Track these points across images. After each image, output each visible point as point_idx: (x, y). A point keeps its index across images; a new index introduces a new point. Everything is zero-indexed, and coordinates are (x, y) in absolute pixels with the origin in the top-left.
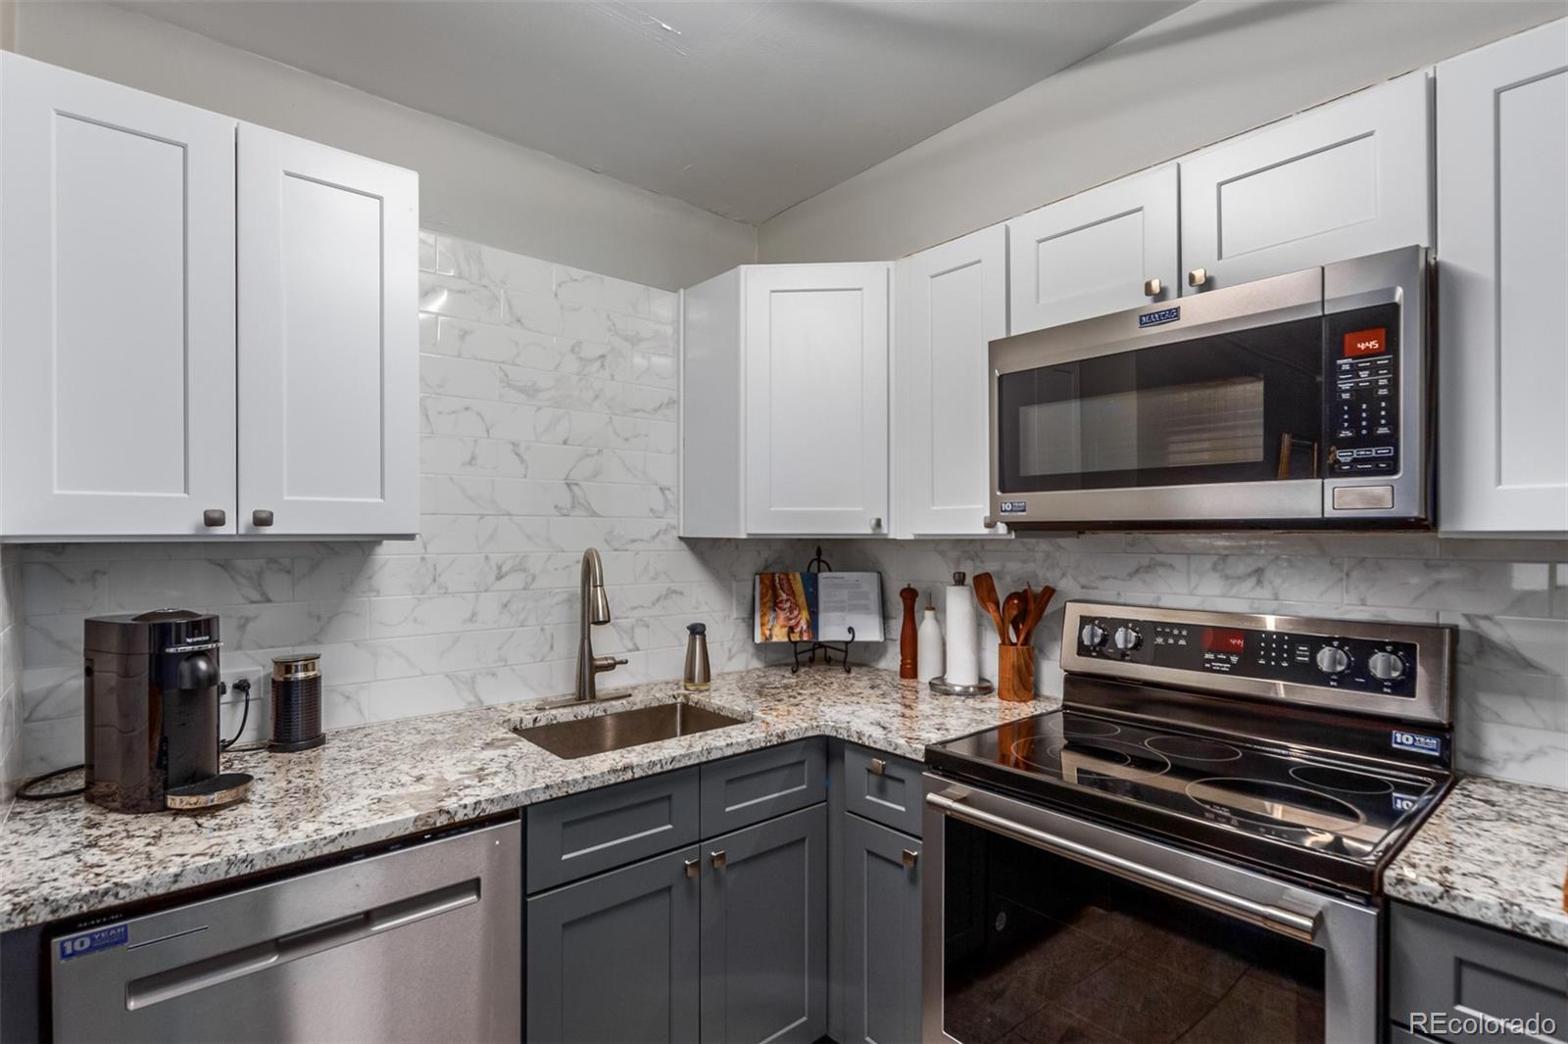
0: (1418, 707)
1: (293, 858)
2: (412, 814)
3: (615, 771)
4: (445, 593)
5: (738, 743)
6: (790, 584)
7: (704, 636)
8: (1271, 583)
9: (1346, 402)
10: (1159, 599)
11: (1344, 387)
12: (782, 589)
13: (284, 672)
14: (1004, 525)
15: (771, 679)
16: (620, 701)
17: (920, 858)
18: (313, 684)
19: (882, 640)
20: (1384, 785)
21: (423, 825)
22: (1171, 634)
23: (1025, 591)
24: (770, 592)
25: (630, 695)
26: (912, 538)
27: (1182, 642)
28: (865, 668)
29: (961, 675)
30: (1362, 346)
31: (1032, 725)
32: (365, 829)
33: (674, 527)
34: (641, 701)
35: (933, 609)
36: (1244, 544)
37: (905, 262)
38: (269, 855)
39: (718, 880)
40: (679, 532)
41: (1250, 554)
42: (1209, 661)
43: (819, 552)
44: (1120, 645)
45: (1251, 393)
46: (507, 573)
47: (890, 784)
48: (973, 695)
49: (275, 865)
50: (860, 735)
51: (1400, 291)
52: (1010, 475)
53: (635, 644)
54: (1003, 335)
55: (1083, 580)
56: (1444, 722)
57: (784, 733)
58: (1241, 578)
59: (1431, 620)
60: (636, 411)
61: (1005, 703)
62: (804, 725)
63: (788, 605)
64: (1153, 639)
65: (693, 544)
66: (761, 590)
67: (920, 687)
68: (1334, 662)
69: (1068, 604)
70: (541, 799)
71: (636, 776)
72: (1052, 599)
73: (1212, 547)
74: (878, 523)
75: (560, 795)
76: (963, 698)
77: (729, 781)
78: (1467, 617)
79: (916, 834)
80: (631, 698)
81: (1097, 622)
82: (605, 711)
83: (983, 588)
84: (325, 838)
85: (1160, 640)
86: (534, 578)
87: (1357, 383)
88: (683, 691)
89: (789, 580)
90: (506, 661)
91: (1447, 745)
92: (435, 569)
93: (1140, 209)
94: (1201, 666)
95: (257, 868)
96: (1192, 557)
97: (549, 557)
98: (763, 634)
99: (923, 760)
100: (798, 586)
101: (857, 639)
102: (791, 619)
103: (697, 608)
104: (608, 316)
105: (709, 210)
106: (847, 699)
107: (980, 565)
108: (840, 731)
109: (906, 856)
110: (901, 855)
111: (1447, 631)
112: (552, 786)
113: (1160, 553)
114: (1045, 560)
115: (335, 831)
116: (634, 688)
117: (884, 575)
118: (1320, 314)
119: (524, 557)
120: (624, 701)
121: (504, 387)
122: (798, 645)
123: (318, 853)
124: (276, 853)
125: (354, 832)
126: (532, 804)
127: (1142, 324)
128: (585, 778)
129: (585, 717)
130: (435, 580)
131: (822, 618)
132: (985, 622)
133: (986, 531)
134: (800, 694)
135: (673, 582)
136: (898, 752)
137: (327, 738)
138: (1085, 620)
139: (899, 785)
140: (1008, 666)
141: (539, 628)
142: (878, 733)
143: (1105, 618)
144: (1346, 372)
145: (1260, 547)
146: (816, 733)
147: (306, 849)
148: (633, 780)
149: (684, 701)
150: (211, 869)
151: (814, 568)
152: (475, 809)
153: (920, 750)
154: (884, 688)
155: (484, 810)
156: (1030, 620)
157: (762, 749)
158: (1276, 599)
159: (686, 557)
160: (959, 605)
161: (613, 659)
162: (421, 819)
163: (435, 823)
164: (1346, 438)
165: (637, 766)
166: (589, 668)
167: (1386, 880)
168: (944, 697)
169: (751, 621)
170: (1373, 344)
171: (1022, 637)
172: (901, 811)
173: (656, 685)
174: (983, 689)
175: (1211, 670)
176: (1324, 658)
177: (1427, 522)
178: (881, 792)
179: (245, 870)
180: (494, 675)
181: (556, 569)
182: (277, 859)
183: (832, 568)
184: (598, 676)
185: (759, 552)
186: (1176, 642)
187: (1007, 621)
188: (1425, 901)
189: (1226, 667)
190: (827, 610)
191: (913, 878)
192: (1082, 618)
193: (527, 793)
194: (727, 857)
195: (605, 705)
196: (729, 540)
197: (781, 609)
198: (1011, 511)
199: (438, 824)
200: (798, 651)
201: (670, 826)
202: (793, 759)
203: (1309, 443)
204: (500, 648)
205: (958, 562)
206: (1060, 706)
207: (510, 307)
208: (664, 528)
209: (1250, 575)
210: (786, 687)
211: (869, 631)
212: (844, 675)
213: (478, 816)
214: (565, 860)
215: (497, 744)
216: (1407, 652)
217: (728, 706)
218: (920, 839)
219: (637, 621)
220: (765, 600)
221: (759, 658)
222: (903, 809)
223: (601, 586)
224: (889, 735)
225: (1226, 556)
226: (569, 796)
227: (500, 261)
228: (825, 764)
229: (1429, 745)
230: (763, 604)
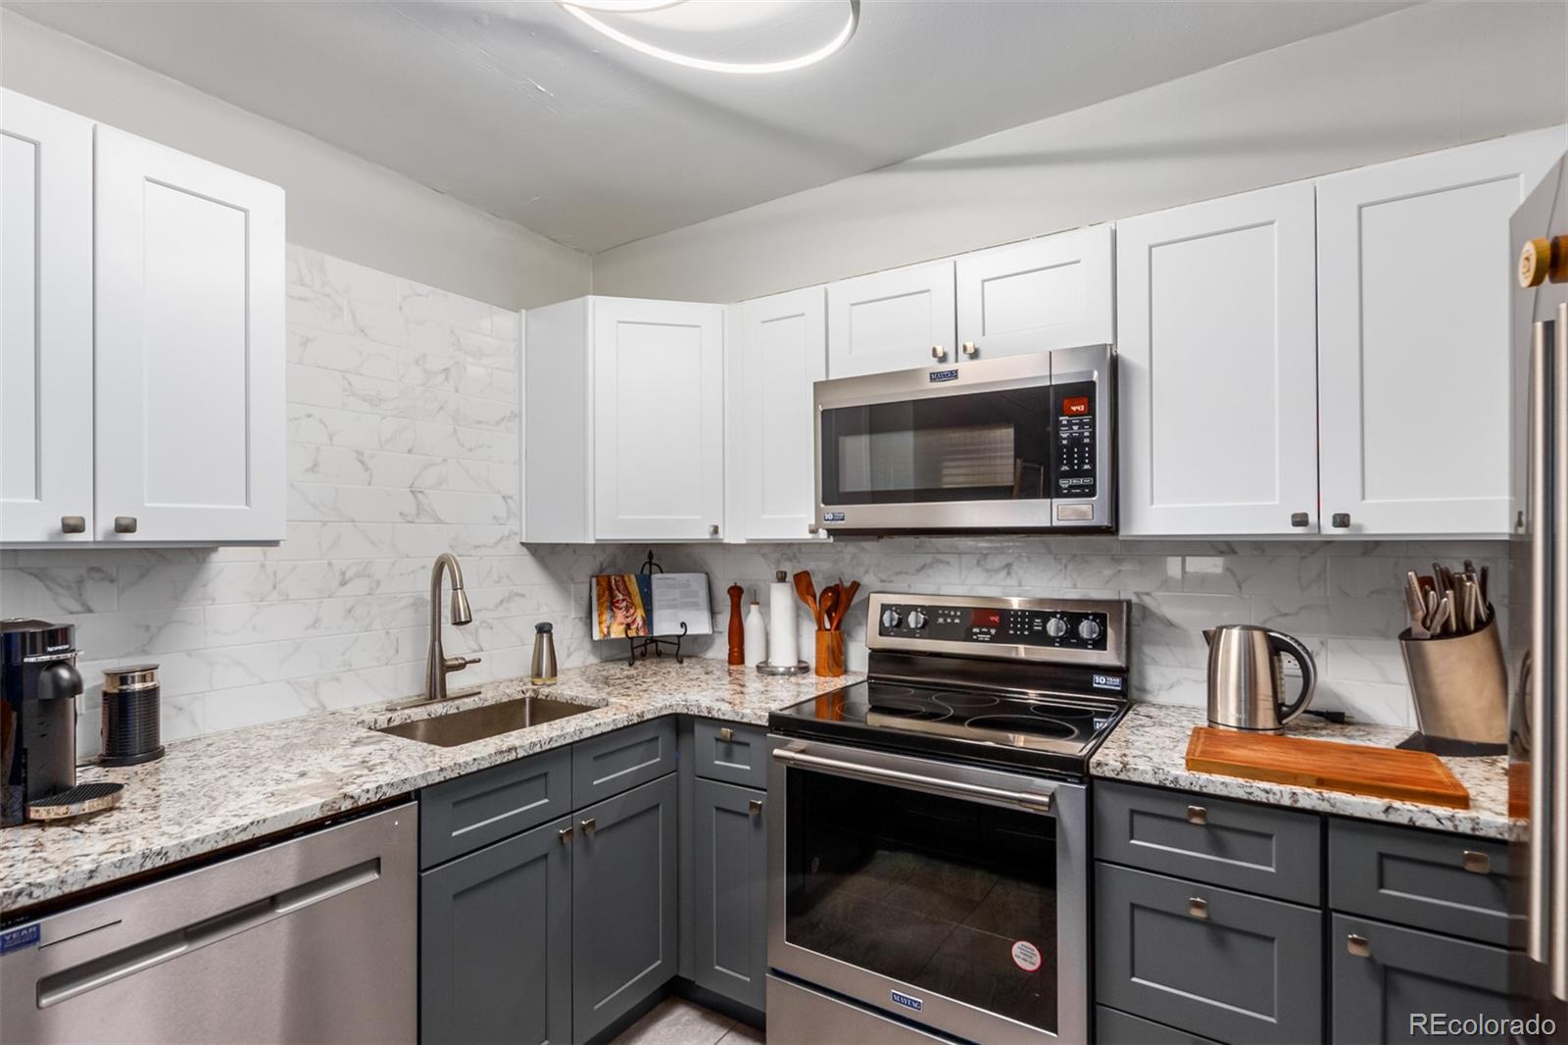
0: (1108, 657)
1: (206, 848)
2: (319, 801)
3: (501, 752)
4: (285, 600)
5: (605, 723)
6: (626, 585)
7: (551, 635)
8: (1016, 573)
9: (1065, 446)
10: (939, 588)
11: (1064, 436)
12: (618, 590)
13: (119, 683)
14: (825, 531)
15: (612, 672)
16: (472, 698)
17: (764, 806)
18: (151, 695)
19: (711, 632)
20: (1089, 712)
21: (329, 811)
22: (949, 616)
23: (837, 585)
24: (607, 593)
25: (480, 693)
26: (745, 542)
27: (957, 621)
28: (694, 659)
29: (783, 659)
30: (1074, 408)
31: (842, 695)
32: (275, 817)
33: (516, 534)
34: (492, 697)
35: (757, 603)
36: (998, 545)
37: (734, 306)
38: (183, 846)
39: (587, 846)
40: (521, 538)
41: (1002, 553)
42: (976, 634)
43: (651, 556)
44: (912, 625)
45: (1007, 435)
46: (351, 579)
47: (737, 749)
48: (794, 674)
49: (189, 855)
50: (710, 710)
51: (1096, 373)
52: (832, 491)
53: (479, 645)
54: (824, 379)
55: (883, 576)
56: (1124, 666)
57: (643, 712)
58: (996, 571)
59: (1116, 598)
60: (479, 422)
61: (822, 678)
62: (659, 705)
63: (625, 604)
64: (935, 621)
65: (536, 550)
66: (599, 591)
67: (747, 671)
68: (1058, 629)
69: (872, 595)
70: (437, 781)
71: (519, 756)
72: (858, 591)
73: (977, 548)
74: (716, 530)
75: (453, 776)
76: (787, 677)
77: (596, 758)
78: (1137, 594)
79: (761, 787)
80: (481, 696)
81: (894, 608)
82: (458, 708)
83: (802, 584)
84: (237, 828)
85: (941, 620)
86: (379, 583)
87: (1071, 434)
88: (530, 686)
89: (624, 581)
90: (350, 665)
91: (1125, 682)
92: (275, 576)
93: (928, 291)
94: (969, 637)
95: (171, 860)
96: (964, 556)
97: (394, 563)
98: (601, 631)
99: (767, 724)
100: (634, 587)
101: (688, 633)
102: (627, 617)
103: (538, 609)
104: (452, 332)
105: (548, 238)
106: (688, 683)
107: (798, 565)
108: (691, 708)
109: (753, 805)
110: (748, 806)
111: (1125, 604)
112: (446, 769)
113: (939, 553)
114: (852, 560)
115: (246, 821)
116: (480, 686)
117: (711, 576)
118: (1049, 384)
119: (370, 562)
120: (476, 698)
121: (347, 396)
122: (635, 641)
123: (230, 842)
124: (190, 844)
125: (264, 821)
126: (428, 786)
127: (932, 380)
128: (475, 759)
129: (438, 714)
130: (275, 587)
131: (657, 615)
132: (802, 613)
133: (810, 536)
134: (644, 682)
135: (515, 585)
136: (745, 720)
137: (166, 750)
138: (885, 608)
139: (743, 748)
140: (825, 648)
141: (384, 632)
142: (725, 707)
143: (900, 605)
144: (1065, 426)
145: (1009, 547)
146: (669, 711)
147: (219, 838)
148: (517, 760)
149: (533, 695)
150: (126, 863)
151: (646, 572)
152: (376, 793)
153: (764, 716)
154: (718, 673)
155: (384, 794)
156: (841, 609)
157: (625, 727)
158: (1020, 586)
159: (528, 562)
160: (781, 598)
161: (463, 659)
162: (327, 805)
163: (340, 808)
164: (1065, 471)
165: (520, 747)
166: (440, 668)
167: (1091, 765)
168: (771, 677)
169: (588, 621)
170: (1081, 408)
171: (835, 624)
172: (747, 770)
173: (500, 683)
174: (803, 669)
175: (977, 640)
176: (1053, 627)
177: (1112, 530)
178: (729, 756)
179: (159, 862)
180: (338, 680)
181: (401, 575)
182: (191, 850)
183: (664, 570)
184: (449, 675)
185: (595, 557)
186: (953, 620)
187: (822, 612)
188: (1112, 775)
189: (987, 637)
190: (660, 608)
191: (757, 823)
192: (882, 605)
193: (423, 776)
194: (596, 825)
195: (457, 702)
196: (567, 544)
197: (617, 607)
198: (833, 520)
199: (343, 809)
200: (635, 645)
201: (546, 801)
202: (650, 736)
203: (1037, 466)
204: (343, 654)
205: (778, 562)
206: (866, 677)
207: (354, 317)
208: (506, 534)
209: (1003, 568)
210: (628, 677)
211: (699, 625)
212: (678, 665)
213: (379, 800)
214: (455, 836)
215: (365, 741)
216: (1101, 619)
217: (581, 695)
218: (765, 790)
219: (481, 623)
220: (602, 600)
221: (594, 654)
222: (748, 768)
223: (461, 589)
224: (736, 708)
225: (987, 554)
226: (461, 776)
227: (343, 272)
228: (675, 738)
229: (1114, 683)
230: (600, 605)
